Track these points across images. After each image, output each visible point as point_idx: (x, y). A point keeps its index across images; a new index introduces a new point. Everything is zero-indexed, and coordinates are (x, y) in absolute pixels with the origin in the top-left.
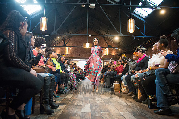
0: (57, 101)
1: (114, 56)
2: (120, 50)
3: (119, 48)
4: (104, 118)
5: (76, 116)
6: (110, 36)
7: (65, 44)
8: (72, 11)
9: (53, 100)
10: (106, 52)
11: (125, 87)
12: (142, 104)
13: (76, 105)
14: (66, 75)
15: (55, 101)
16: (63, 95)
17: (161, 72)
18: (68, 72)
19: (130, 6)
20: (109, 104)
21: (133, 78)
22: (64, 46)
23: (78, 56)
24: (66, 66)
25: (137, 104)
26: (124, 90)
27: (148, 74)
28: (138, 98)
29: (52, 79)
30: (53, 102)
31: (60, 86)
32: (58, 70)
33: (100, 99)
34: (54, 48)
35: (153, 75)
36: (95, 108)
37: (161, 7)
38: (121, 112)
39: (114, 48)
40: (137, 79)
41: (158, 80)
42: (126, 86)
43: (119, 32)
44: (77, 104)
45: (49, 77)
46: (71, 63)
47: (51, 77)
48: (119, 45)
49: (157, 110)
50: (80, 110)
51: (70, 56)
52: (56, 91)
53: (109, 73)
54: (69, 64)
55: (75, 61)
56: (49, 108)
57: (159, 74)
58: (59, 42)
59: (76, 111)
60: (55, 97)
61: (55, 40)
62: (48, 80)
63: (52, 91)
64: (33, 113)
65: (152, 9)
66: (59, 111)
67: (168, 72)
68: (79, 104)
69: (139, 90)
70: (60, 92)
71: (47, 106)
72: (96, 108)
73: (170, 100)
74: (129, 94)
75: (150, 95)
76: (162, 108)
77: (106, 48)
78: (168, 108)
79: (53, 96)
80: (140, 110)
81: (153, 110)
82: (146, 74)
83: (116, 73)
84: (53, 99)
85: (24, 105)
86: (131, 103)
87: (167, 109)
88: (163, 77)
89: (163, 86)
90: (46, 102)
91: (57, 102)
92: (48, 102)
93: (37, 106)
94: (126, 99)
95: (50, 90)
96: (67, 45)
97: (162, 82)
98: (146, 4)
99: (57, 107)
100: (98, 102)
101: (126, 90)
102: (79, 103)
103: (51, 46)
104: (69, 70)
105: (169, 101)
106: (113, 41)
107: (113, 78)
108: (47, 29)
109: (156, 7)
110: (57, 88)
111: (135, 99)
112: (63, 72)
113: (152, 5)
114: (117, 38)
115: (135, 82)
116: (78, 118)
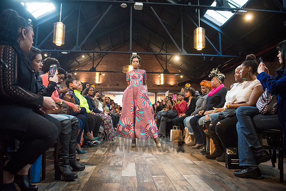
0: (82, 159)
1: (172, 86)
2: (182, 77)
3: (180, 74)
4: (157, 184)
5: (112, 182)
6: (166, 55)
7: (95, 67)
8: (105, 14)
9: (75, 157)
10: (160, 80)
11: (190, 136)
12: (216, 161)
13: (113, 165)
14: (96, 117)
15: (78, 160)
16: (91, 149)
17: (245, 112)
18: (100, 112)
19: (198, 8)
20: (165, 163)
21: (202, 121)
22: (93, 70)
23: (115, 87)
24: (95, 103)
25: (208, 162)
26: (188, 140)
27: (226, 114)
28: (210, 152)
29: (74, 125)
30: (76, 162)
31: (86, 135)
32: (84, 109)
33: (150, 155)
34: (76, 74)
35: (232, 116)
36: (142, 169)
37: (245, 10)
38: (184, 174)
39: (173, 73)
40: (209, 122)
41: (241, 124)
42: (191, 134)
43: (181, 48)
44: (115, 164)
45: (68, 121)
46: (103, 98)
47: (72, 120)
48: (181, 69)
49: (238, 171)
50: (119, 173)
51: (102, 87)
52: (80, 143)
53: (164, 114)
54: (100, 99)
55: (110, 94)
56: (69, 170)
57: (243, 115)
58: (85, 64)
59: (113, 174)
60: (79, 153)
61: (78, 60)
62: (68, 126)
63: (74, 142)
64: (43, 179)
65: (233, 12)
66: (85, 174)
67: (257, 112)
68: (117, 164)
69: (211, 139)
70: (87, 144)
71: (66, 167)
72: (144, 170)
73: (259, 155)
74: (196, 146)
75: (228, 147)
76: (246, 167)
77: (160, 73)
78: (256, 168)
79: (76, 152)
80: (213, 171)
81: (233, 172)
82: (222, 114)
83: (176, 114)
84: (75, 155)
85: (28, 167)
86: (199, 160)
87: (254, 168)
88: (249, 119)
89: (249, 133)
90: (64, 161)
91: (82, 161)
92: (67, 161)
93: (50, 168)
94: (191, 155)
95: (70, 142)
96: (98, 69)
97: (246, 127)
98: (222, 4)
99: (83, 169)
100: (148, 160)
101: (191, 141)
102: (117, 162)
103: (72, 69)
104: (100, 109)
105: (257, 156)
106: (171, 63)
107: (172, 122)
108: (65, 42)
109: (238, 10)
110: (82, 139)
111: (205, 155)
112: (91, 112)
113: (232, 7)
114: (177, 59)
115: (205, 128)
116: (116, 186)
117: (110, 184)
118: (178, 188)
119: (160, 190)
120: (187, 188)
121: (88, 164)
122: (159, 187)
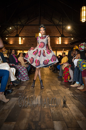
1: (66, 45)
4: (51, 109)
10: (59, 41)
20: (58, 96)
23: (31, 46)
33: (50, 90)
44: (29, 96)
51: (23, 46)
68: (30, 96)
77: (58, 37)
86: (78, 94)
100: (48, 94)
102: (31, 95)
116: (29, 110)
117: (26, 109)
118: (63, 112)
119: (53, 113)
120: (68, 112)
121: (14, 96)
122: (52, 111)
